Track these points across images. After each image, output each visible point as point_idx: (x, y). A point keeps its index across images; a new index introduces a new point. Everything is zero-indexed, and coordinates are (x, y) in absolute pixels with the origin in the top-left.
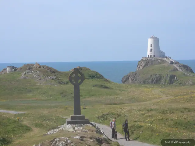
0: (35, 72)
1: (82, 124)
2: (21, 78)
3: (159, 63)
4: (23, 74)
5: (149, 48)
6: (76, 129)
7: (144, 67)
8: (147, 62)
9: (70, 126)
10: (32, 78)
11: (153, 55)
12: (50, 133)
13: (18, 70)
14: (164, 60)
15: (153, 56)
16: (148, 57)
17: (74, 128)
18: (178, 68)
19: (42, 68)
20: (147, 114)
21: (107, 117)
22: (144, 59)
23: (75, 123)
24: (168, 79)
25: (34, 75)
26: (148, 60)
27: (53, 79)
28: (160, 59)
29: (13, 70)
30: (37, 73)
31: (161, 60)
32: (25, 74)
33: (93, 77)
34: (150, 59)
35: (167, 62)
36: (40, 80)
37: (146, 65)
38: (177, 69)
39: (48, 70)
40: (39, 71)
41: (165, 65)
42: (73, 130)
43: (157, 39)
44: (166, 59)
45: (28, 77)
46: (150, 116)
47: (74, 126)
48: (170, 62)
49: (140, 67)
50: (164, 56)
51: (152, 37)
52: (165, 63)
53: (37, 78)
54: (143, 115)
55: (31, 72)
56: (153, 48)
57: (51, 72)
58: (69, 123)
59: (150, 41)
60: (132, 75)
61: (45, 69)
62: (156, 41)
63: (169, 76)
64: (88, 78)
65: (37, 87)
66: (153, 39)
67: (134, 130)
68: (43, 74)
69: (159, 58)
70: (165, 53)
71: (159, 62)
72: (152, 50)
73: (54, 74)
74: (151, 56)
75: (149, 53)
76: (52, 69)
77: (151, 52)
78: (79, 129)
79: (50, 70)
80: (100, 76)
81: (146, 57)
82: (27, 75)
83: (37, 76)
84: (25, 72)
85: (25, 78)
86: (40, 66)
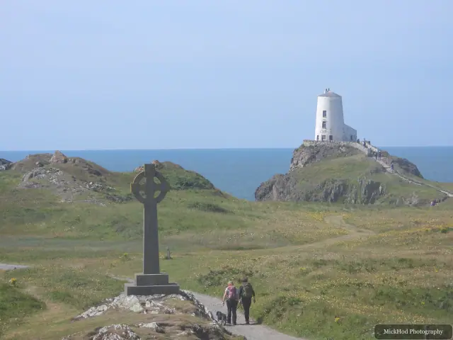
0: (53, 171)
1: (162, 295)
2: (20, 186)
3: (343, 154)
4: (26, 177)
5: (319, 120)
6: (148, 305)
7: (306, 163)
8: (315, 152)
9: (133, 298)
10: (48, 187)
11: (327, 135)
12: (88, 315)
13: (13, 168)
14: (353, 148)
15: (327, 138)
16: (316, 139)
17: (143, 304)
18: (385, 166)
19: (69, 164)
20: (314, 273)
21: (220, 278)
22: (307, 144)
23: (147, 292)
24: (363, 192)
25: (52, 179)
26: (316, 146)
27: (95, 190)
28: (344, 146)
29: (3, 167)
30: (58, 176)
31: (348, 147)
32: (31, 176)
33: (188, 185)
34: (322, 144)
35: (360, 151)
36: (65, 190)
37: (313, 157)
38: (384, 169)
39: (85, 169)
40: (64, 170)
41: (357, 158)
42: (141, 309)
43: (337, 96)
45: (37, 184)
46: (320, 278)
47: (143, 298)
48: (367, 153)
49: (297, 164)
50: (353, 138)
51: (327, 94)
52: (356, 154)
53: (59, 187)
54: (304, 273)
55: (45, 173)
56: (327, 119)
57: (91, 173)
58: (132, 291)
59: (322, 104)
60: (279, 182)
61: (76, 165)
62: (336, 103)
63: (365, 183)
64: (176, 187)
65: (59, 207)
66: (328, 98)
67: (284, 310)
68: (73, 177)
70: (356, 131)
71: (342, 152)
72: (327, 124)
73: (99, 178)
74: (323, 137)
75: (318, 131)
76: (93, 166)
77: (324, 130)
78: (154, 306)
79: (89, 169)
80: (205, 184)
81: (312, 140)
82: (34, 179)
83: (59, 182)
84: (30, 173)
85: (30, 187)
86: (66, 160)
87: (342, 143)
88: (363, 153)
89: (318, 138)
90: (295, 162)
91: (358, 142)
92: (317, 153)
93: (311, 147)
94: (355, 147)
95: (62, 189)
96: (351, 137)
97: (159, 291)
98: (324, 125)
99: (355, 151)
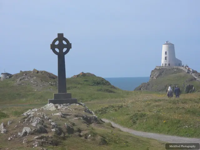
0: (32, 77)
1: (68, 104)
2: (15, 84)
3: (175, 72)
4: (18, 80)
5: (163, 56)
6: (59, 107)
7: (158, 77)
8: (160, 72)
10: (29, 84)
11: (167, 63)
12: (27, 114)
13: (13, 77)
15: (167, 65)
16: (162, 66)
17: (57, 107)
18: (196, 77)
19: (39, 74)
20: (154, 104)
22: (158, 68)
24: (185, 90)
25: (31, 81)
26: (162, 69)
27: (51, 85)
28: (176, 68)
29: (8, 77)
30: (34, 79)
31: (177, 69)
32: (21, 80)
33: (98, 84)
34: (165, 67)
35: (184, 71)
36: (37, 85)
37: (160, 74)
38: (195, 79)
39: (47, 76)
40: (37, 76)
41: (182, 74)
42: (55, 109)
43: (172, 44)
44: (182, 68)
45: (23, 83)
47: (57, 105)
48: (187, 71)
49: (153, 77)
50: (180, 64)
51: (167, 43)
52: (181, 72)
55: (28, 78)
56: (167, 55)
57: (50, 78)
58: (51, 102)
59: (164, 48)
60: (144, 86)
61: (43, 74)
62: (171, 47)
63: (186, 86)
64: (92, 84)
65: (33, 93)
66: (167, 45)
68: (41, 80)
69: (174, 67)
70: (181, 61)
72: (167, 58)
73: (53, 80)
74: (166, 64)
75: (163, 61)
76: (51, 74)
77: (166, 61)
78: (62, 107)
79: (49, 76)
80: (106, 83)
81: (160, 66)
82: (22, 81)
83: (34, 82)
84: (20, 78)
85: (20, 85)
86: (38, 72)
87: (175, 67)
89: (163, 65)
90: (152, 77)
91: (183, 66)
92: (162, 72)
93: (159, 69)
94: (181, 69)
95: (35, 85)
96: (179, 64)
97: (66, 102)
99: (181, 71)
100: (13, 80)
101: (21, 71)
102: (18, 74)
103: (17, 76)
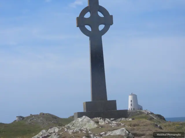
2: (27, 123)
4: (29, 120)
5: (130, 103)
10: (37, 123)
11: (133, 108)
13: (25, 119)
14: (142, 112)
15: (133, 109)
17: (97, 122)
18: (153, 117)
19: (45, 115)
25: (38, 120)
26: (129, 112)
29: (21, 119)
30: (40, 119)
31: (140, 112)
34: (131, 111)
38: (153, 118)
40: (43, 117)
41: (144, 115)
43: (135, 95)
48: (147, 113)
50: (141, 109)
51: (132, 95)
55: (36, 119)
56: (132, 103)
59: (130, 98)
61: (48, 116)
62: (135, 97)
68: (46, 120)
70: (142, 107)
71: (138, 114)
72: (132, 105)
73: (56, 120)
74: (131, 109)
75: (130, 107)
79: (52, 117)
81: (128, 110)
82: (32, 121)
83: (41, 121)
85: (30, 124)
86: (43, 114)
87: (138, 111)
88: (145, 113)
95: (42, 124)
98: (131, 105)
99: (143, 113)
100: (25, 121)
101: (31, 114)
102: (29, 116)
103: (28, 118)
